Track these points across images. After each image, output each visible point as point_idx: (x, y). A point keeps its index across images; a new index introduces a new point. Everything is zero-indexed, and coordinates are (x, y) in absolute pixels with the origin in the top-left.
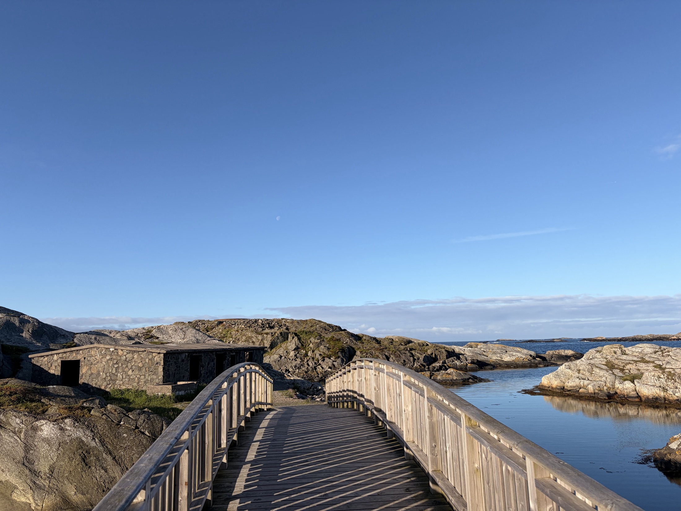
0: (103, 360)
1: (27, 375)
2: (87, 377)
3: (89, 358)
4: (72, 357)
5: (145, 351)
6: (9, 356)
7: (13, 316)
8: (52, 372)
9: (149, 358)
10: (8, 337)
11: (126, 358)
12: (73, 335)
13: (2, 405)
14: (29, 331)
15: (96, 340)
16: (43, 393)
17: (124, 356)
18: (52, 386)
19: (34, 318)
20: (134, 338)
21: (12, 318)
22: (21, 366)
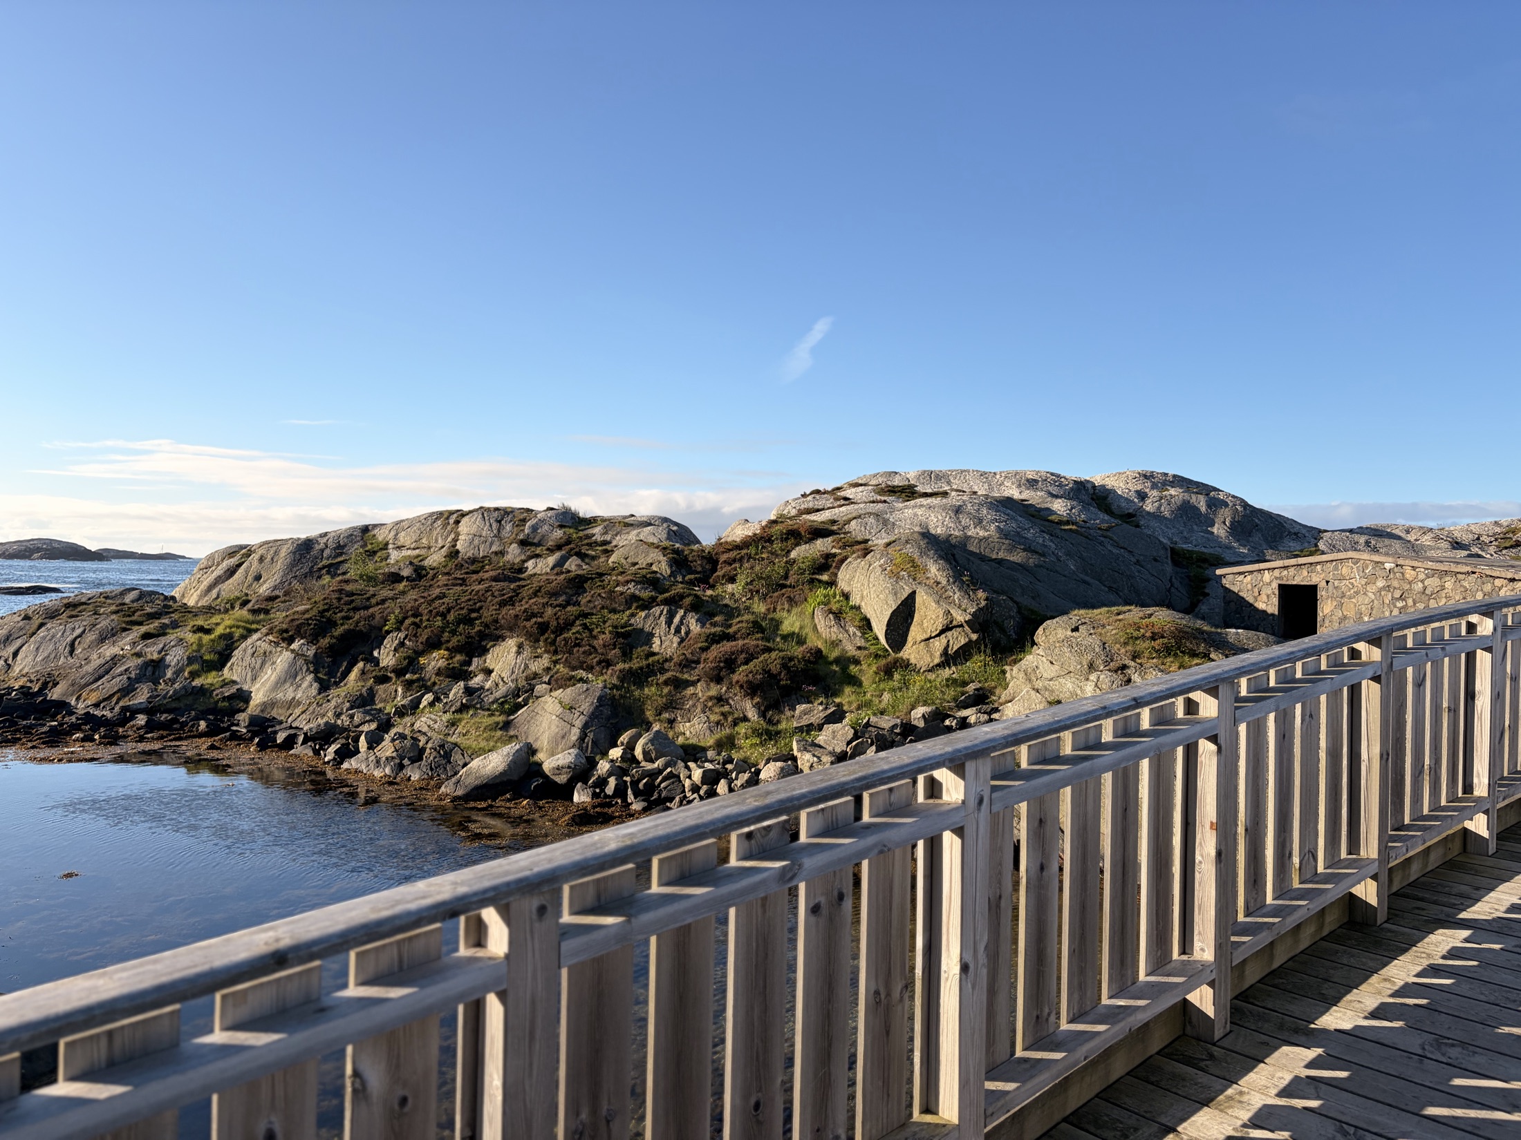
0: (1368, 589)
1: (1217, 610)
2: (1334, 624)
3: (1336, 583)
4: (1300, 578)
5: (1474, 573)
6: (1185, 570)
7: (1197, 493)
8: (1261, 606)
9: (1485, 590)
10: (1185, 534)
11: (1425, 588)
12: (1317, 533)
13: (1139, 655)
14: (1224, 523)
15: (1370, 546)
16: (1214, 642)
17: (1419, 583)
18: (1234, 630)
19: (1237, 497)
20: (1469, 545)
21: (1194, 496)
22: (1207, 591)
